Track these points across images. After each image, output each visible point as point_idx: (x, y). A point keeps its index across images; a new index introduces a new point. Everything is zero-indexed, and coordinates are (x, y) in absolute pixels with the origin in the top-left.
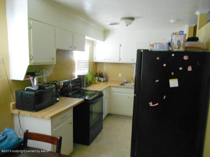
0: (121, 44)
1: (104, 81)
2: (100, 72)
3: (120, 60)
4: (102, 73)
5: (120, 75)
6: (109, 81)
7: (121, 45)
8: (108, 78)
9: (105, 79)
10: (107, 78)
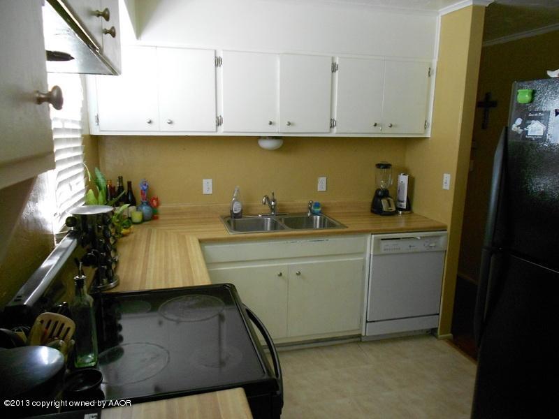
0: (221, 54)
1: (144, 220)
2: (120, 179)
3: (219, 123)
4: (129, 184)
5: (207, 186)
6: (161, 218)
7: (218, 62)
8: (158, 204)
9: (145, 209)
10: (155, 202)
